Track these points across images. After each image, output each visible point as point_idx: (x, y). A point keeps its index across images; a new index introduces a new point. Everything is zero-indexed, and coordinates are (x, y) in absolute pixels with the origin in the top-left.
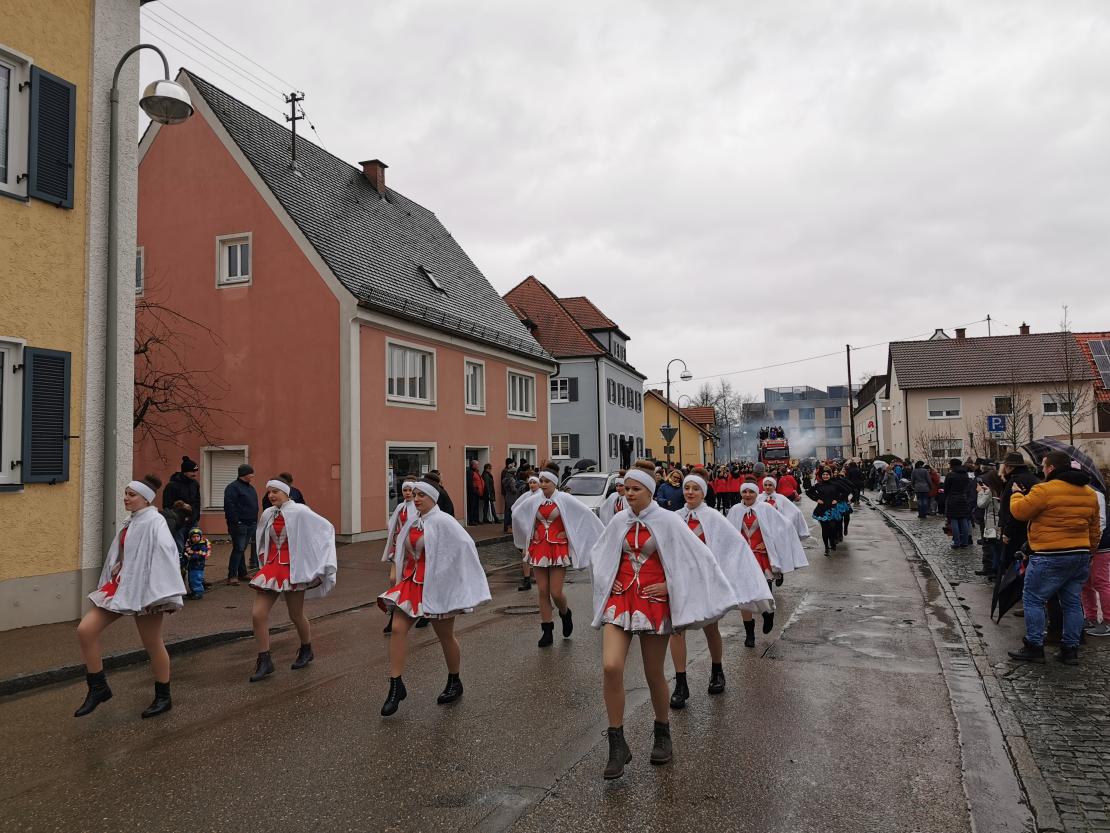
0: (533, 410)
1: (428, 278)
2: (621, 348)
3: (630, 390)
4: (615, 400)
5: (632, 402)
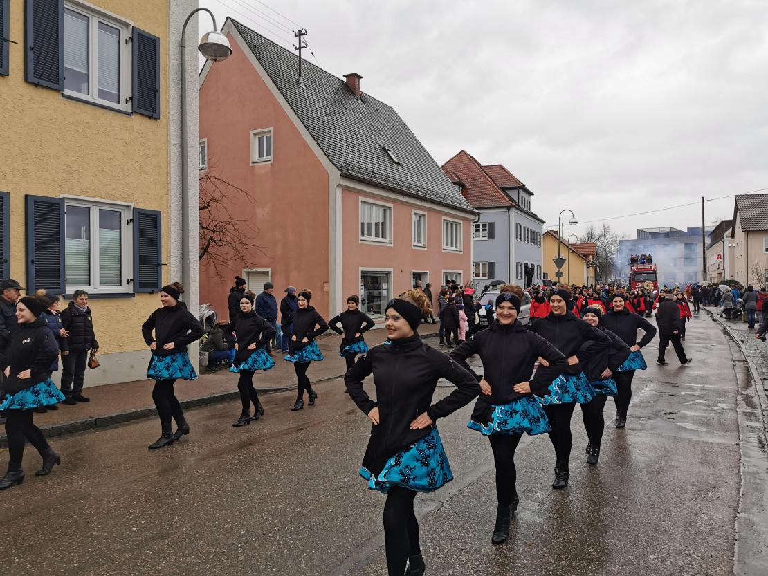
0: (461, 246)
1: (388, 154)
2: (527, 201)
3: (533, 231)
4: (521, 238)
5: (534, 239)
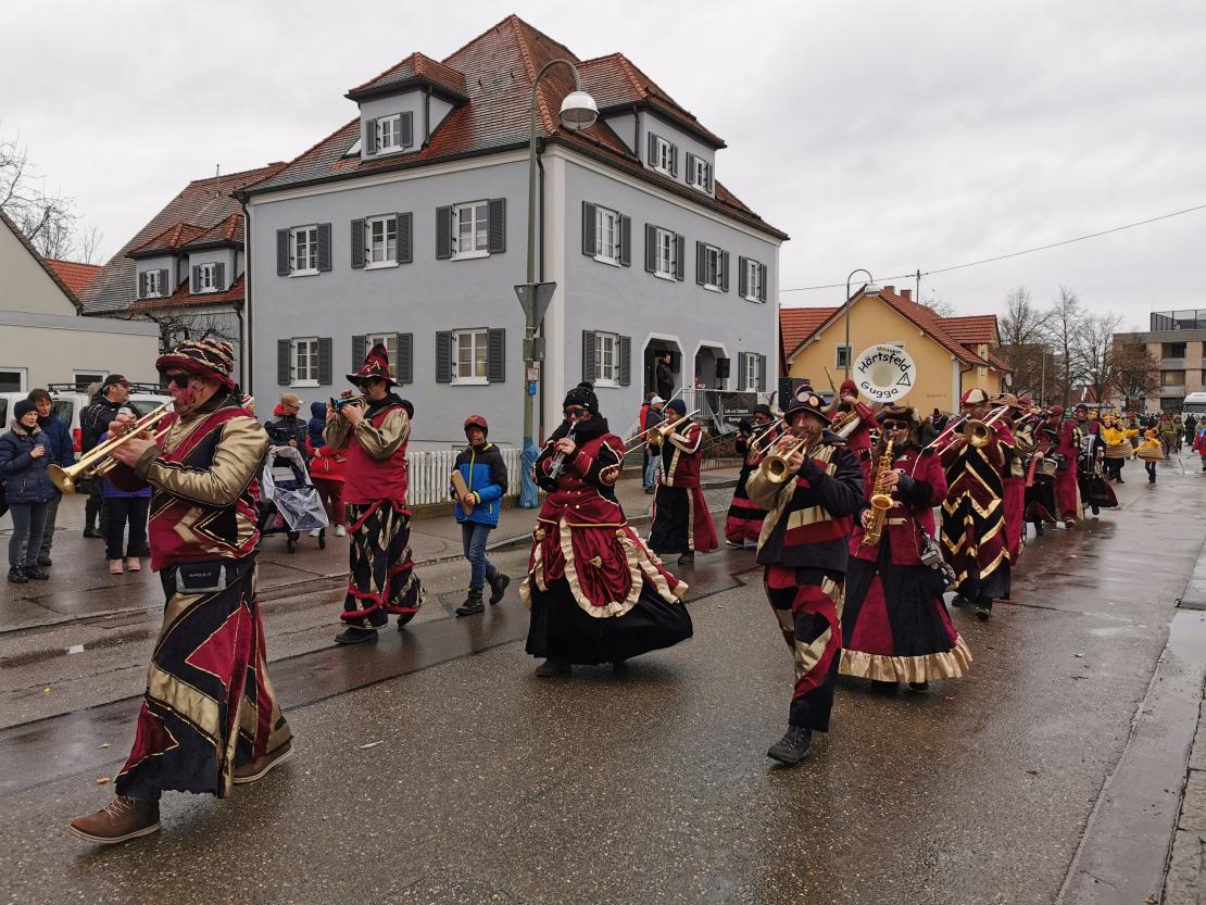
2: (690, 159)
3: (715, 250)
4: (625, 258)
5: (721, 275)
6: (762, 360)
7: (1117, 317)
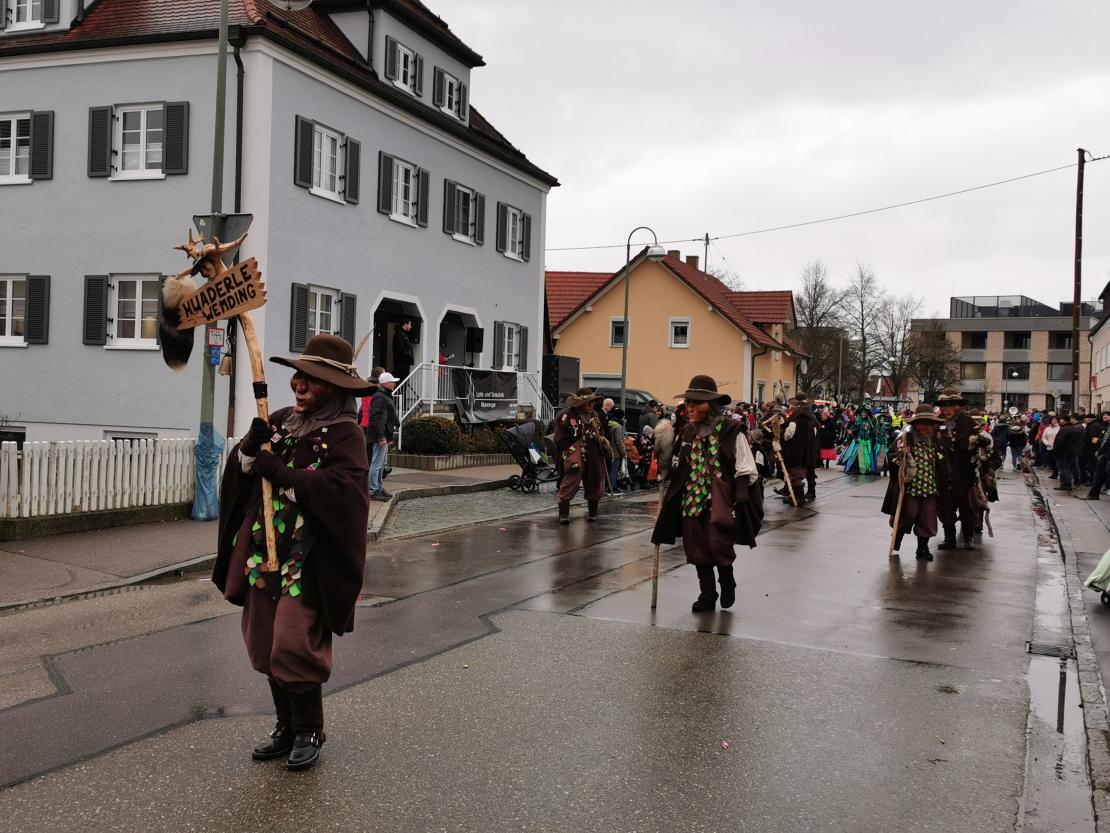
2: (439, 76)
3: (467, 191)
4: (351, 193)
5: (474, 224)
6: (523, 333)
7: (917, 299)
